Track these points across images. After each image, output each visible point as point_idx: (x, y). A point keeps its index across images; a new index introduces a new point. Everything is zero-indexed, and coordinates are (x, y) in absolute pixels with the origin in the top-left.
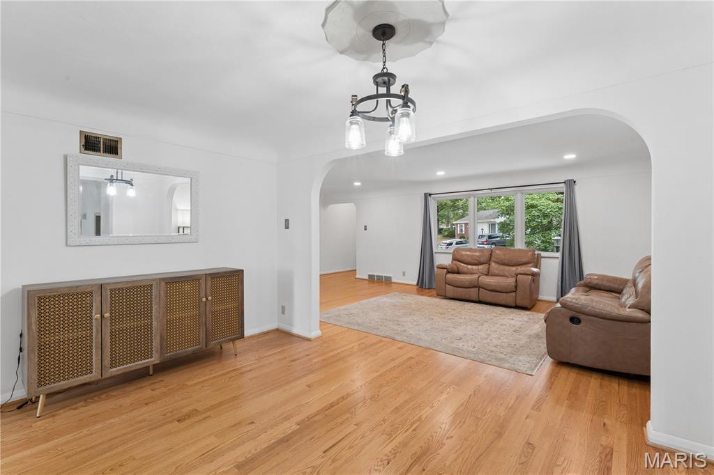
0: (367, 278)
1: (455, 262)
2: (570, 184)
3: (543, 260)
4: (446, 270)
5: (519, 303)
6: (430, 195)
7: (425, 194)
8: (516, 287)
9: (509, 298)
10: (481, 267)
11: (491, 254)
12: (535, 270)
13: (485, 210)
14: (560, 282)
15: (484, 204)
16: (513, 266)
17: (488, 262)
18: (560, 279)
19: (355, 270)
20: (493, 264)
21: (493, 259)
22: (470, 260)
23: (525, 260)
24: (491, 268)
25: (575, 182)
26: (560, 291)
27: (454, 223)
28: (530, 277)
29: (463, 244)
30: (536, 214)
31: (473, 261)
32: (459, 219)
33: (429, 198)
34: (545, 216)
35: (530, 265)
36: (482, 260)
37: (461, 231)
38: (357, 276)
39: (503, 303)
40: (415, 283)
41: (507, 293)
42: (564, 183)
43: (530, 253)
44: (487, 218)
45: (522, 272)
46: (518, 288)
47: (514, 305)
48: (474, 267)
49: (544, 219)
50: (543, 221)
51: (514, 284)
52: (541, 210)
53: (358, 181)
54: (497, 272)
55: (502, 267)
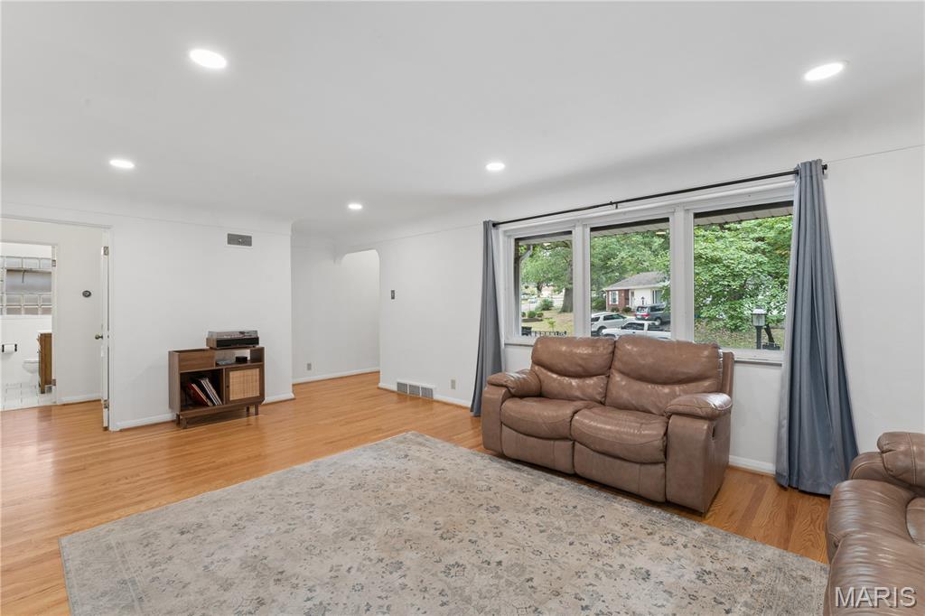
0: (394, 388)
1: (536, 368)
2: (811, 174)
3: (738, 369)
4: (504, 390)
5: (673, 495)
6: (495, 225)
7: (485, 223)
8: (665, 451)
9: (646, 479)
10: (590, 381)
11: (613, 352)
12: (717, 400)
13: (648, 271)
14: (785, 430)
15: (646, 264)
16: (665, 383)
17: (606, 371)
18: (785, 423)
19: (379, 372)
20: (617, 377)
21: (617, 364)
22: (565, 365)
23: (693, 369)
24: (611, 386)
25: (825, 167)
26: (785, 452)
27: (604, 289)
28: (704, 426)
29: (613, 318)
30: (720, 272)
31: (572, 369)
32: (612, 283)
33: (493, 231)
34: (735, 276)
35: (706, 383)
36: (592, 366)
37: (614, 300)
38: (381, 385)
39: (633, 488)
40: (469, 404)
41: (642, 463)
42: (796, 172)
43: (706, 353)
44: (649, 282)
45: (681, 409)
46: (671, 453)
47: (660, 498)
48: (574, 382)
49: (734, 280)
50: (732, 283)
51: (658, 443)
52: (728, 267)
53: (355, 200)
54: (625, 396)
55: (638, 386)
